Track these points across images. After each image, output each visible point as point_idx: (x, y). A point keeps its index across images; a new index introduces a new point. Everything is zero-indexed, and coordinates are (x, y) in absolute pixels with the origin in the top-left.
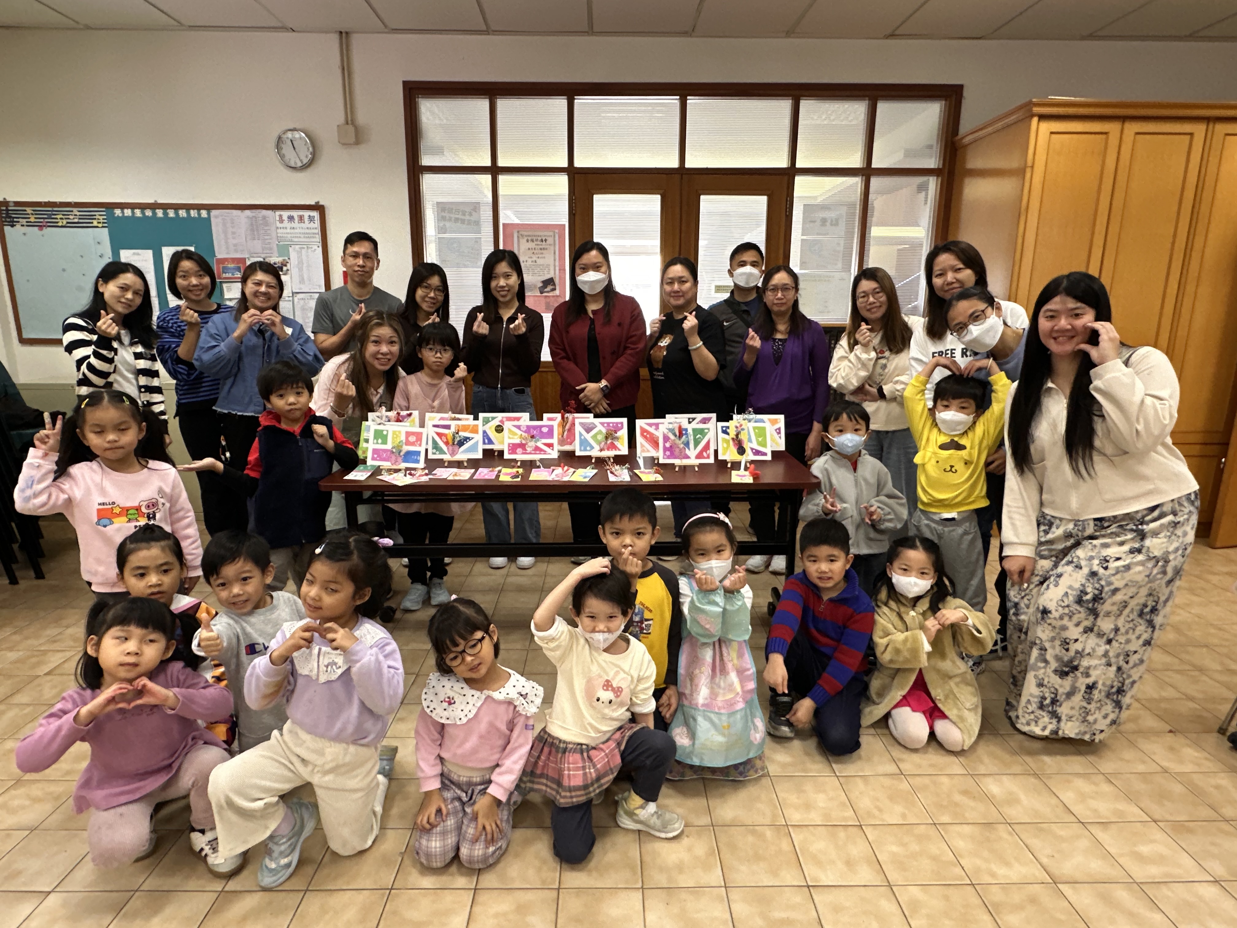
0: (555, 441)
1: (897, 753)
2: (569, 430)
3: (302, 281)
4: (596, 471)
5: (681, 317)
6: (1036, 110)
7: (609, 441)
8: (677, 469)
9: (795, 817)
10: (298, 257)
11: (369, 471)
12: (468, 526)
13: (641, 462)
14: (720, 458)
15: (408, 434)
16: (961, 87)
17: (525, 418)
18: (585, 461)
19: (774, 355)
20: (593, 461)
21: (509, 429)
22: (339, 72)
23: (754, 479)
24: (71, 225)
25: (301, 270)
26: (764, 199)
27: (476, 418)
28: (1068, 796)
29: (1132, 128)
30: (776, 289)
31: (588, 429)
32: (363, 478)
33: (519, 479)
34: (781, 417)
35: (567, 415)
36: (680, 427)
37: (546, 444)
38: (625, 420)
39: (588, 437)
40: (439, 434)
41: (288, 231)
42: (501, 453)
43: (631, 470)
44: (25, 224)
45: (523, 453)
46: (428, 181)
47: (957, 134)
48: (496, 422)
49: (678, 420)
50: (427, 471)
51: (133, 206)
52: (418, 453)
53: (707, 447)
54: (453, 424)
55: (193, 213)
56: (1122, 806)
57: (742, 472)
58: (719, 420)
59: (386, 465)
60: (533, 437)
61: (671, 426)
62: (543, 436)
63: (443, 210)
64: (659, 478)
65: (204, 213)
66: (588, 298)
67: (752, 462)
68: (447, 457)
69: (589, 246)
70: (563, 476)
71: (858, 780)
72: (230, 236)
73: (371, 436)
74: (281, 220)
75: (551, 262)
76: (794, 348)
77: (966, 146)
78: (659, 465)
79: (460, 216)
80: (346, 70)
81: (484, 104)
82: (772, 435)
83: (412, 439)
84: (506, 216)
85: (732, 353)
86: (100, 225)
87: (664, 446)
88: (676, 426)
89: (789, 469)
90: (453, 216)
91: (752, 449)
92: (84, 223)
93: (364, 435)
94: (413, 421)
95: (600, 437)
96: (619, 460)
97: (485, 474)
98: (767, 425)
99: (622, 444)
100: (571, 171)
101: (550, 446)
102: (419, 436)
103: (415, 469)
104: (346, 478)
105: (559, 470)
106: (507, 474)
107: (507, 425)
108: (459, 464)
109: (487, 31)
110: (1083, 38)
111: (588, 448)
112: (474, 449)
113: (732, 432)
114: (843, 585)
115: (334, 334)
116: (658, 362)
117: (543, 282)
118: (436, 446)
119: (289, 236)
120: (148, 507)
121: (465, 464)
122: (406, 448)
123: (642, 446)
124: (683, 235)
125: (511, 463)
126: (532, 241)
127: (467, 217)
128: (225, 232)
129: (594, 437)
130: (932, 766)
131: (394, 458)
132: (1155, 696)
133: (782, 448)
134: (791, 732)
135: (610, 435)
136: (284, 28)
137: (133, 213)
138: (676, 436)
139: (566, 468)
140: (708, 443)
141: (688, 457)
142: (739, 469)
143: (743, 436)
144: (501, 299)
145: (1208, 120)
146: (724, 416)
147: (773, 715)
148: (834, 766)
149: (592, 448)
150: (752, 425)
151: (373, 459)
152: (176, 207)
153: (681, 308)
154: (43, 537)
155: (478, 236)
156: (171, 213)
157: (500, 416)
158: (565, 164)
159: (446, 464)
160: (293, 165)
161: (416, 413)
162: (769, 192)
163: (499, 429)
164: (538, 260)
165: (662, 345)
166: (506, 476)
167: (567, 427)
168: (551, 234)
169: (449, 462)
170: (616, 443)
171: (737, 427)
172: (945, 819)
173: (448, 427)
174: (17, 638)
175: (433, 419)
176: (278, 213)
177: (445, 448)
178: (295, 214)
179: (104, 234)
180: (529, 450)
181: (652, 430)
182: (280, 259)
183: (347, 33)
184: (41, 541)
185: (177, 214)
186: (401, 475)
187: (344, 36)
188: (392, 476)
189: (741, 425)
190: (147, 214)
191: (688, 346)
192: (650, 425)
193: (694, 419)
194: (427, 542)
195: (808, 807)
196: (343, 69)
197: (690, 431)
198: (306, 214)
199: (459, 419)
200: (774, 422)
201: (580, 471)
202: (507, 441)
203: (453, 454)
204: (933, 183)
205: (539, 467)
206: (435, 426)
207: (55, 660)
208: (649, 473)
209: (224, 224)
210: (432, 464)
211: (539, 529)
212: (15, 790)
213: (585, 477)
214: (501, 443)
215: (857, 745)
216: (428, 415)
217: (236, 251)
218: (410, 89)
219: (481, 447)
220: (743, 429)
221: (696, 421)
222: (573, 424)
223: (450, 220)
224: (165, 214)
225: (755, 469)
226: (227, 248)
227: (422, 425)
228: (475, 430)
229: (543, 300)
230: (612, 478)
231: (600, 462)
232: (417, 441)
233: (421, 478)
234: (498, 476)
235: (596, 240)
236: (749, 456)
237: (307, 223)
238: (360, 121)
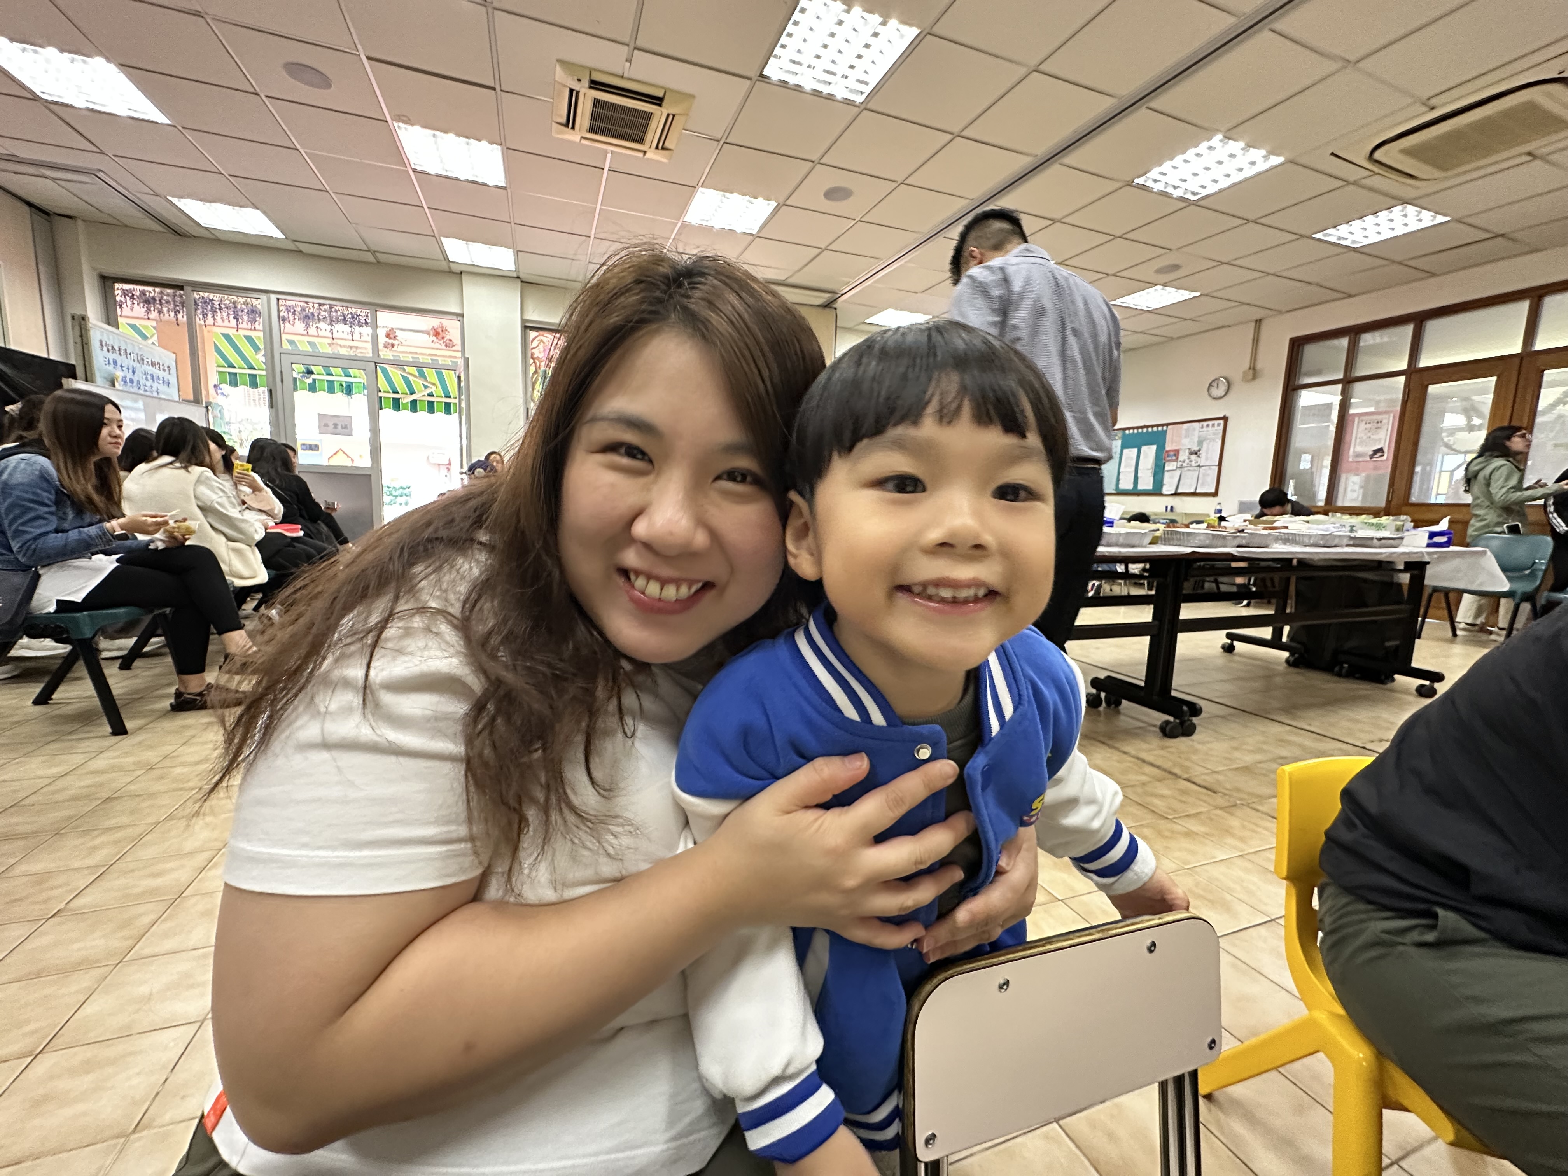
3: (1207, 459)
10: (1208, 447)
22: (1251, 342)
25: (1207, 453)
41: (1205, 432)
51: (1133, 428)
55: (1160, 428)
65: (1165, 428)
75: (1383, 437)
79: (1317, 413)
80: (1256, 340)
81: (1346, 341)
90: (1312, 413)
100: (1411, 372)
109: (1350, 296)
117: (1374, 451)
119: (1205, 435)
126: (1369, 423)
127: (1322, 413)
128: (1172, 436)
137: (1133, 431)
152: (1153, 426)
156: (1150, 430)
158: (1406, 368)
160: (1215, 397)
164: (1372, 437)
176: (1202, 423)
178: (1210, 423)
183: (1260, 320)
187: (1258, 322)
190: (1139, 431)
196: (1254, 338)
198: (1216, 422)
209: (1173, 433)
217: (1176, 446)
218: (1295, 342)
223: (1309, 416)
226: (1172, 444)
229: (1373, 464)
237: (1216, 427)
238: (1259, 366)
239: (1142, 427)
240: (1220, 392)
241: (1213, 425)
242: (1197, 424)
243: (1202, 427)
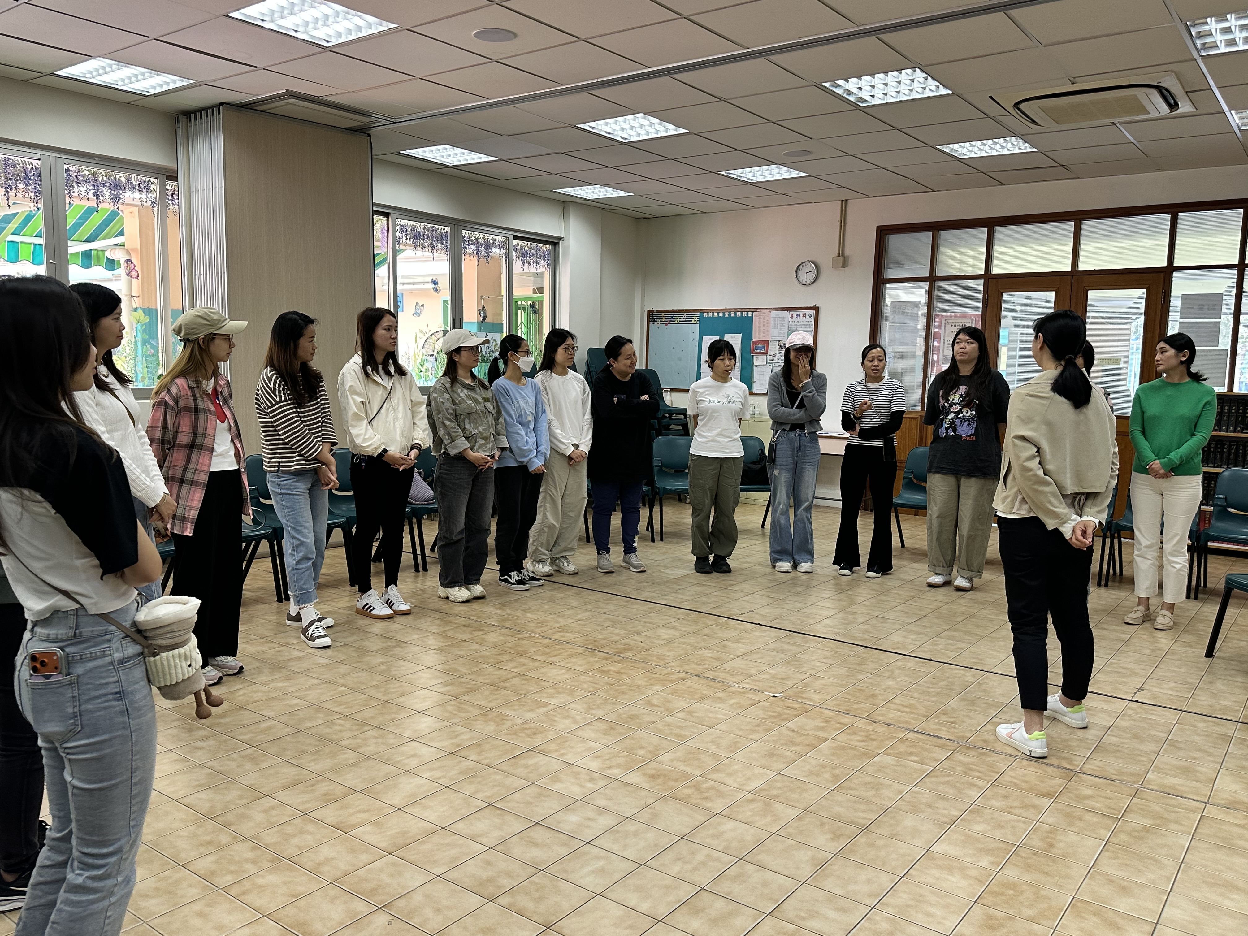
22: (838, 224)
24: (681, 323)
26: (1143, 292)
41: (796, 323)
44: (661, 322)
46: (890, 289)
51: (713, 311)
55: (744, 314)
63: (895, 306)
65: (750, 314)
72: (762, 327)
79: (905, 311)
81: (929, 236)
86: (695, 322)
90: (901, 310)
92: (688, 322)
100: (987, 277)
109: (933, 191)
127: (910, 312)
128: (760, 325)
137: (713, 315)
152: (736, 311)
156: (733, 315)
158: (983, 273)
160: (804, 283)
162: (1147, 286)
176: (791, 313)
178: (801, 313)
179: (696, 327)
183: (846, 201)
185: (736, 315)
187: (844, 203)
190: (720, 315)
196: (841, 221)
209: (760, 321)
217: (764, 336)
218: (881, 231)
223: (899, 313)
224: (730, 315)
226: (760, 334)
237: (807, 318)
238: (847, 253)
239: (724, 311)
240: (810, 278)
241: (804, 315)
242: (785, 313)
243: (792, 317)
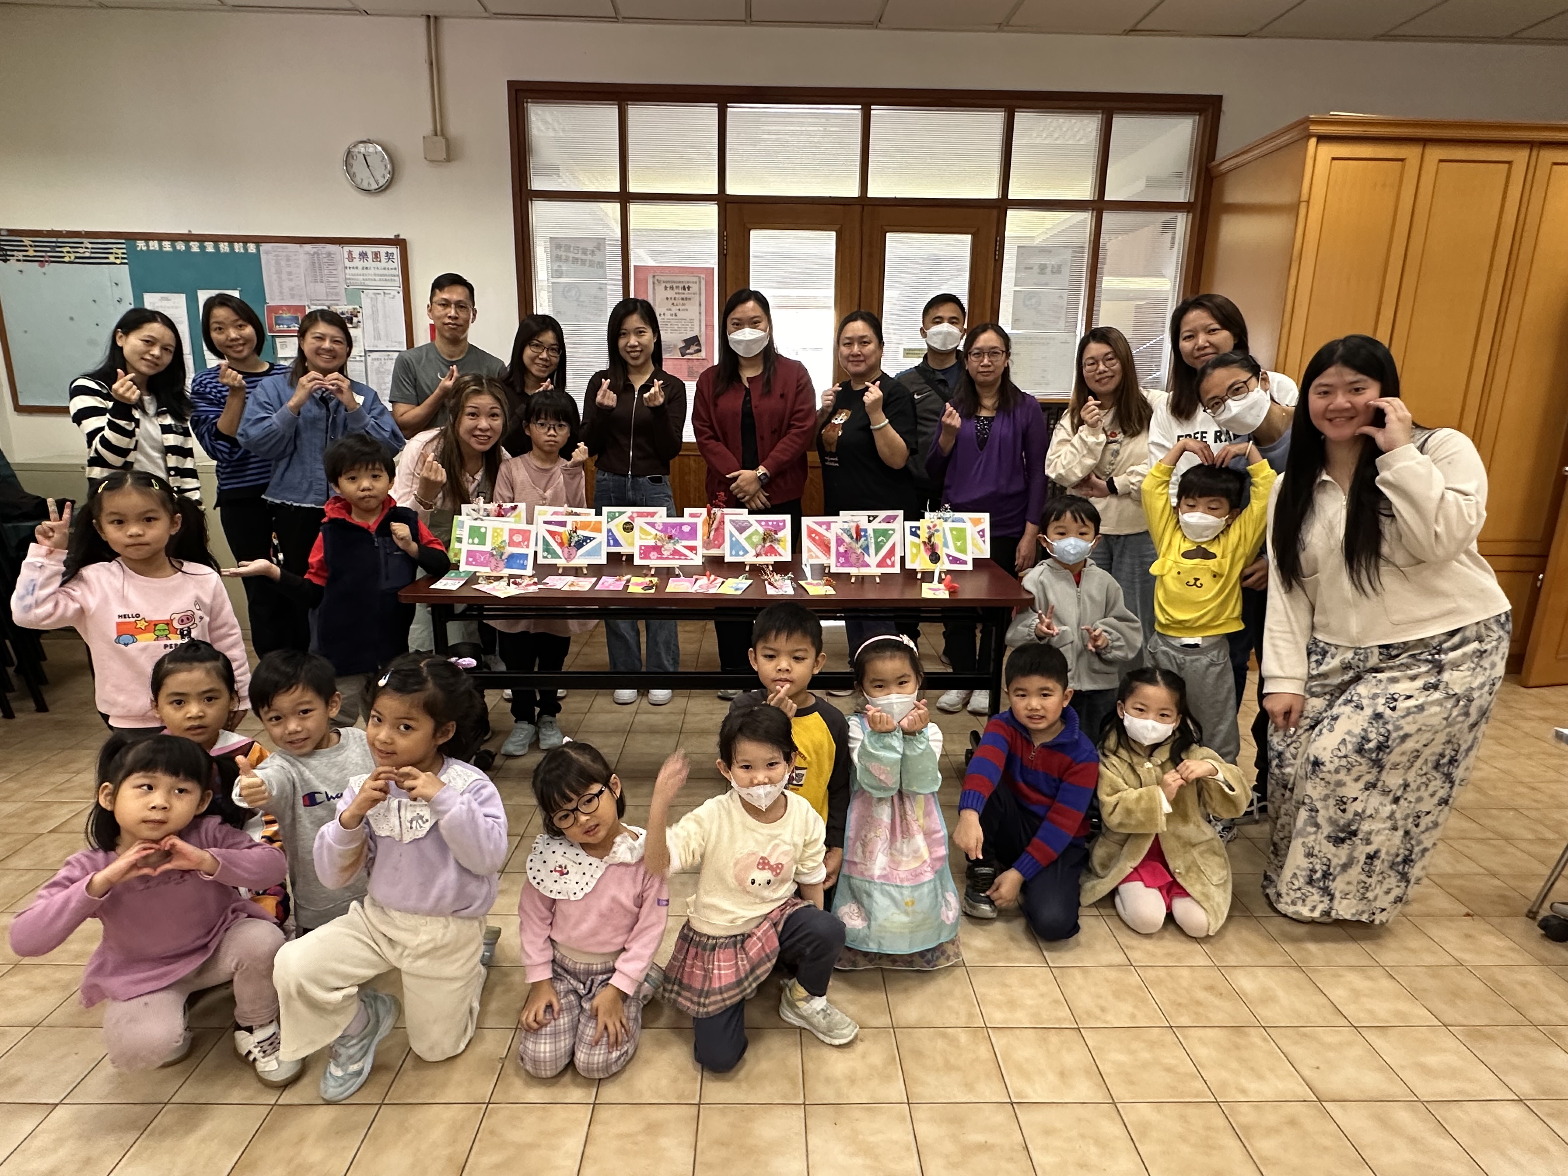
0: (698, 543)
1: (1126, 938)
2: (717, 530)
3: (377, 337)
4: (750, 582)
5: (861, 387)
6: (1314, 128)
7: (768, 544)
8: (853, 580)
9: (997, 1017)
10: (373, 306)
11: (462, 579)
12: (586, 650)
13: (807, 570)
14: (908, 566)
15: (512, 532)
16: (1220, 98)
17: (661, 512)
18: (736, 569)
19: (978, 437)
20: (747, 568)
21: (641, 528)
23: (950, 593)
24: (81, 261)
25: (375, 321)
26: (968, 238)
27: (599, 513)
28: (1338, 994)
29: (1435, 153)
30: (981, 353)
31: (741, 530)
32: (454, 588)
33: (653, 591)
34: (986, 516)
35: (714, 510)
36: (857, 527)
37: (685, 547)
38: (787, 518)
39: (741, 538)
40: (552, 534)
41: (359, 271)
42: (630, 557)
43: (794, 580)
44: (21, 258)
45: (658, 558)
46: (539, 210)
47: (1214, 160)
48: (624, 519)
49: (855, 519)
50: (536, 580)
51: (160, 238)
52: (525, 556)
53: (891, 552)
54: (570, 520)
55: (238, 247)
56: (1404, 1006)
57: (935, 584)
58: (906, 518)
59: (484, 571)
60: (670, 537)
61: (846, 526)
62: (684, 536)
63: (559, 247)
64: (831, 591)
65: (252, 248)
66: (742, 362)
67: (949, 572)
68: (561, 562)
69: (744, 295)
70: (708, 587)
71: (1076, 972)
72: (284, 276)
73: (465, 534)
74: (351, 258)
75: (696, 316)
76: (1003, 429)
77: (1223, 175)
78: (830, 574)
79: (579, 256)
80: (435, 64)
81: (611, 112)
82: (973, 539)
83: (518, 538)
84: (639, 257)
85: (925, 434)
86: (118, 261)
87: (837, 550)
88: (854, 525)
89: (994, 580)
90: (571, 255)
91: (948, 556)
92: (97, 259)
93: (456, 533)
94: (519, 516)
95: (756, 539)
96: (780, 568)
97: (609, 584)
98: (969, 527)
99: (784, 548)
100: (722, 199)
101: (692, 549)
102: (526, 534)
103: (520, 577)
104: (433, 587)
105: (703, 581)
106: (637, 584)
107: (639, 522)
108: (576, 572)
109: (615, 19)
110: (1375, 38)
111: (741, 553)
112: (595, 552)
113: (924, 534)
114: (1059, 727)
115: (418, 405)
116: (830, 445)
117: (685, 341)
118: (547, 548)
119: (361, 278)
120: (182, 621)
121: (585, 571)
122: (509, 550)
123: (809, 550)
124: (863, 283)
125: (642, 571)
126: (672, 288)
127: (589, 257)
128: (279, 272)
129: (748, 539)
130: (1169, 955)
131: (494, 562)
132: (1449, 869)
133: (987, 555)
134: (993, 911)
135: (769, 537)
136: (354, 11)
137: (161, 246)
138: (852, 538)
139: (713, 577)
140: (893, 546)
141: (868, 565)
142: (931, 582)
143: (937, 540)
144: (632, 362)
145: (1532, 144)
146: (914, 515)
147: (970, 890)
148: (1045, 953)
149: (746, 552)
150: (948, 525)
151: (468, 563)
152: (216, 239)
153: (861, 377)
154: (45, 659)
155: (603, 281)
156: (210, 247)
157: (629, 510)
158: (715, 191)
159: (560, 571)
160: (365, 186)
161: (522, 506)
162: (974, 230)
163: (628, 527)
164: (678, 313)
165: (836, 422)
166: (637, 586)
167: (714, 526)
168: (696, 279)
169: (564, 568)
170: (776, 546)
171: (929, 528)
172: (1184, 1021)
173: (563, 524)
174: (12, 785)
175: (545, 513)
176: (347, 248)
177: (558, 550)
178: (369, 249)
179: (123, 272)
180: (666, 554)
181: (822, 530)
182: (350, 308)
183: (436, 18)
184: (43, 663)
185: (217, 248)
186: (503, 583)
187: (433, 21)
188: (491, 586)
189: (935, 526)
190: (178, 248)
191: (870, 424)
192: (820, 524)
193: (875, 517)
194: (536, 669)
195: (1012, 1004)
196: (431, 64)
197: (870, 532)
198: (383, 250)
199: (576, 514)
200: (976, 522)
201: (731, 582)
202: (638, 543)
203: (569, 558)
204: (1182, 222)
205: (678, 576)
206: (545, 522)
207: (63, 813)
208: (818, 585)
209: (278, 263)
210: (543, 571)
211: (678, 655)
212: (11, 976)
213: (737, 589)
214: (630, 545)
215: (1075, 929)
216: (537, 508)
217: (293, 296)
218: (517, 91)
219: (605, 550)
220: (937, 531)
221: (878, 520)
222: (722, 522)
223: (567, 260)
224: (202, 248)
225: (952, 581)
226: (281, 293)
227: (530, 521)
228: (597, 529)
229: (684, 363)
230: (771, 591)
231: (756, 571)
232: (523, 541)
233: (528, 588)
234: (626, 587)
235: (753, 287)
236: (945, 565)
237: (384, 260)
238: (452, 131)
240: (376, 177)
241: (376, 255)
242: (334, 249)
